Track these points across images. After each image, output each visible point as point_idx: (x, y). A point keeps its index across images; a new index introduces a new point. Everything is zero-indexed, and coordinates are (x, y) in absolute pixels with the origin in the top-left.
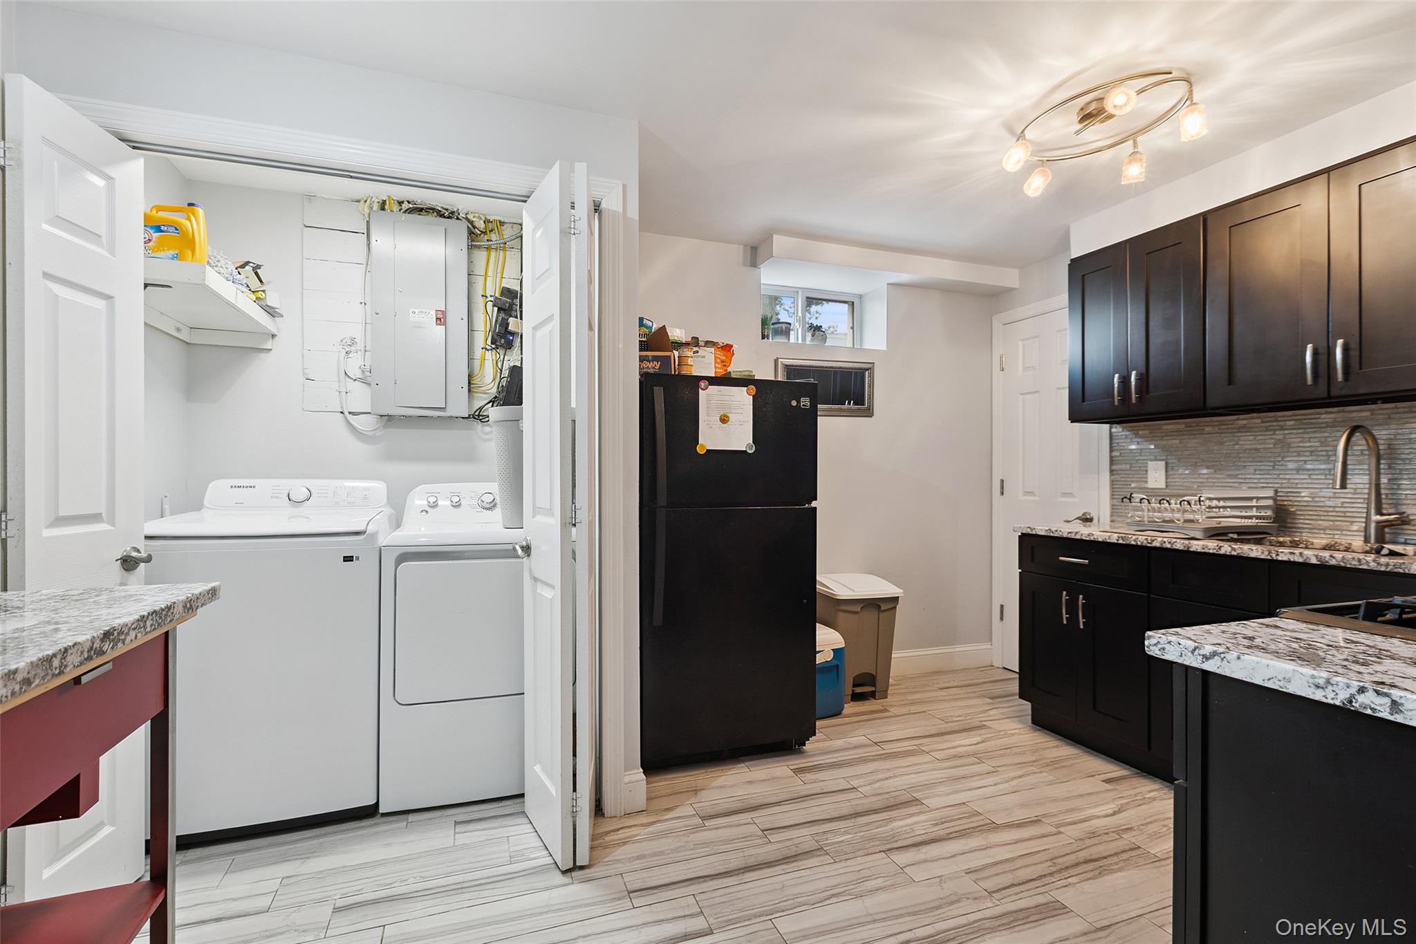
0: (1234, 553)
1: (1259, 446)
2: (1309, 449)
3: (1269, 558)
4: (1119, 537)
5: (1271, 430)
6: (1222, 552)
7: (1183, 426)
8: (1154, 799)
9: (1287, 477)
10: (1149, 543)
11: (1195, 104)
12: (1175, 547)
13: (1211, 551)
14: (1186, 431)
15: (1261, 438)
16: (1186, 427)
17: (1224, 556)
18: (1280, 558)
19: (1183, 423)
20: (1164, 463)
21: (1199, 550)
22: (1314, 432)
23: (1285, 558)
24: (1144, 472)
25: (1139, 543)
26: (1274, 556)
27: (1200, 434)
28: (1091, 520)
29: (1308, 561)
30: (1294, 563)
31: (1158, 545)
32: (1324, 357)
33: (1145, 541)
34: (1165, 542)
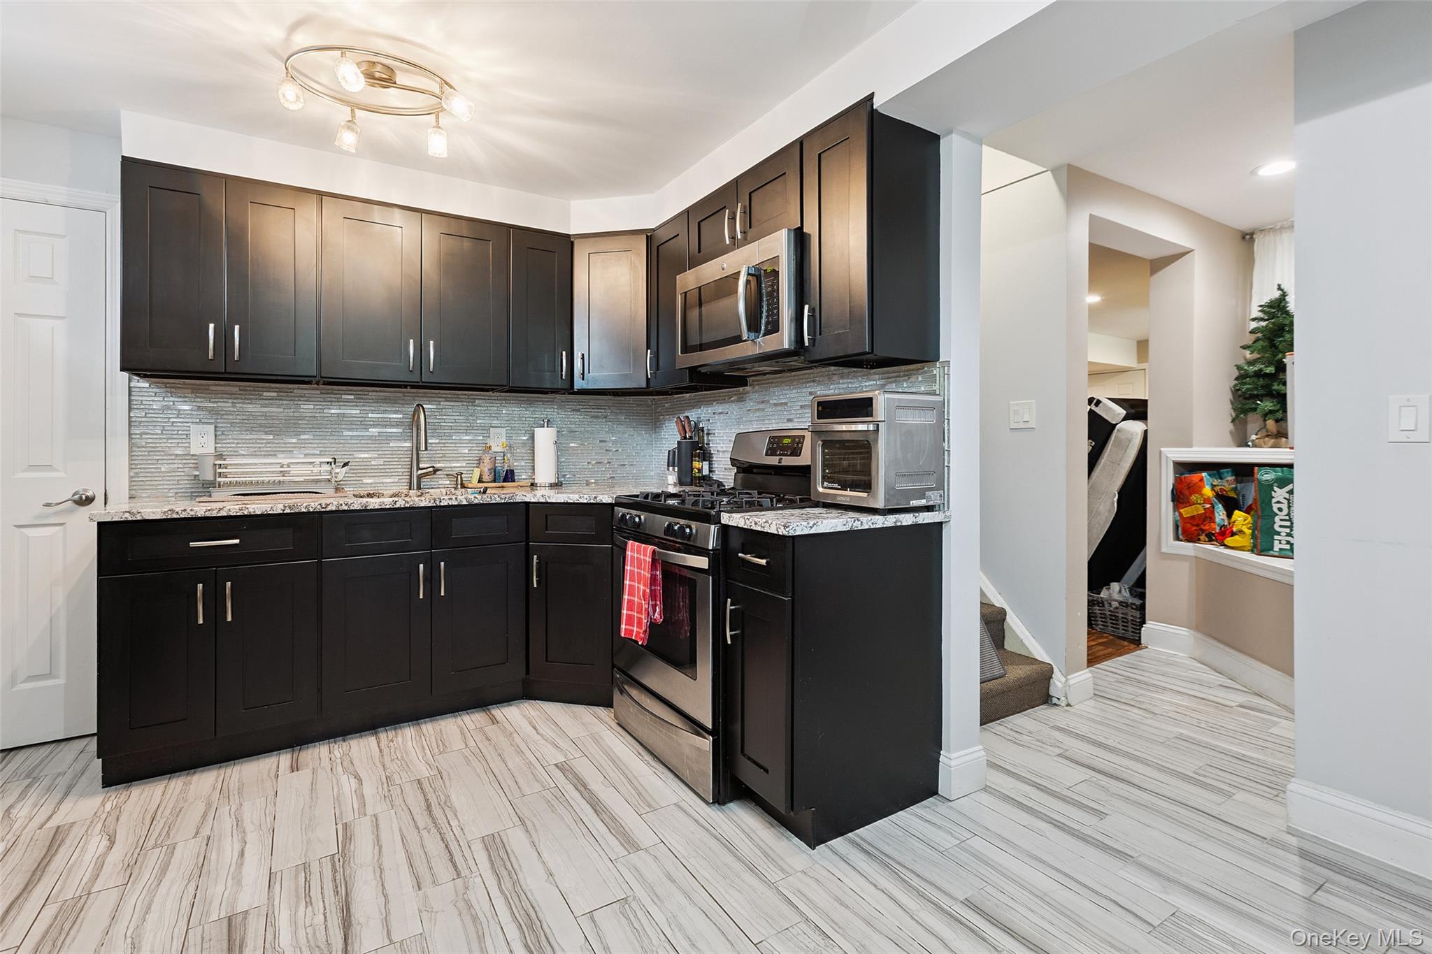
0: (407, 505)
1: (317, 415)
3: (435, 505)
6: (397, 506)
7: (237, 389)
10: (323, 508)
12: (352, 508)
13: (387, 507)
14: (240, 394)
16: (240, 390)
17: (399, 509)
18: (442, 504)
19: (237, 386)
20: (213, 426)
21: (376, 508)
23: (446, 504)
24: (185, 437)
25: (311, 510)
26: (438, 503)
27: (257, 399)
28: (89, 500)
29: (461, 503)
30: (453, 506)
31: (334, 509)
33: (319, 507)
34: (341, 505)
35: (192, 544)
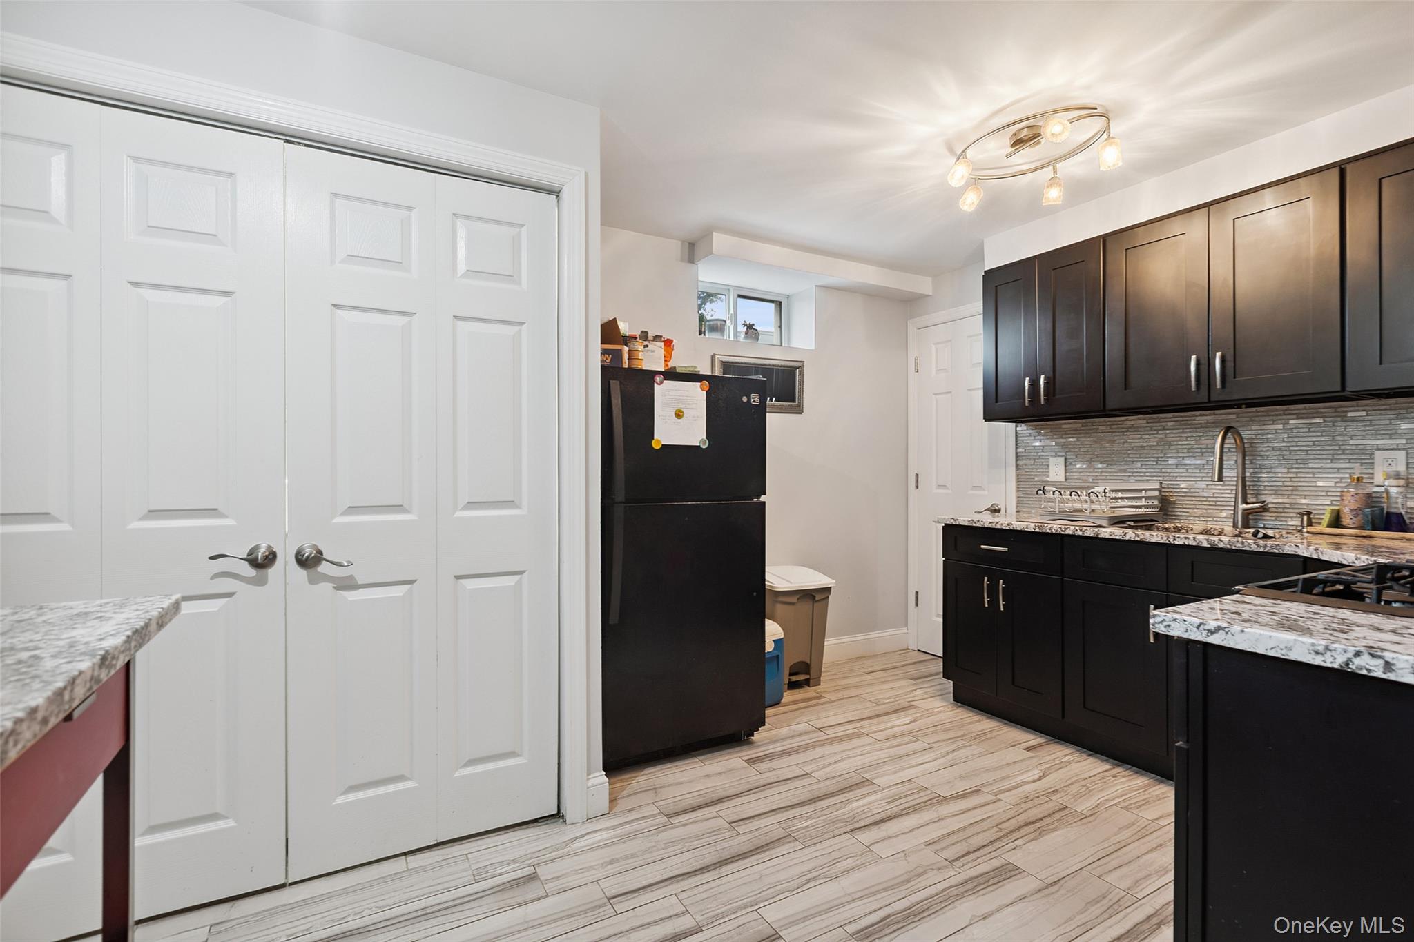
0: (1137, 539)
1: (1145, 444)
2: (1186, 446)
3: (1167, 542)
4: (1036, 526)
5: (1155, 430)
6: (1127, 538)
7: (1080, 425)
8: (1070, 762)
9: (1168, 471)
10: (1063, 531)
11: (1113, 138)
12: (1085, 534)
13: (1117, 538)
14: (1083, 430)
15: (1147, 436)
16: (1083, 426)
17: (1129, 541)
18: (1176, 543)
19: (1079, 423)
20: (1063, 458)
21: (1107, 537)
22: (1190, 432)
23: (1181, 543)
24: (1046, 467)
25: (1054, 532)
26: (1172, 540)
27: (1094, 433)
28: (998, 511)
29: (1200, 544)
30: (1189, 546)
31: (1071, 533)
32: (1205, 366)
33: (1059, 529)
34: (1077, 530)
35: (982, 546)
